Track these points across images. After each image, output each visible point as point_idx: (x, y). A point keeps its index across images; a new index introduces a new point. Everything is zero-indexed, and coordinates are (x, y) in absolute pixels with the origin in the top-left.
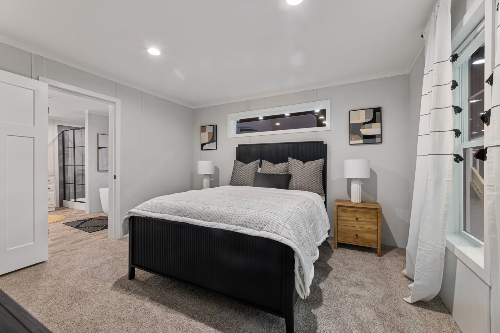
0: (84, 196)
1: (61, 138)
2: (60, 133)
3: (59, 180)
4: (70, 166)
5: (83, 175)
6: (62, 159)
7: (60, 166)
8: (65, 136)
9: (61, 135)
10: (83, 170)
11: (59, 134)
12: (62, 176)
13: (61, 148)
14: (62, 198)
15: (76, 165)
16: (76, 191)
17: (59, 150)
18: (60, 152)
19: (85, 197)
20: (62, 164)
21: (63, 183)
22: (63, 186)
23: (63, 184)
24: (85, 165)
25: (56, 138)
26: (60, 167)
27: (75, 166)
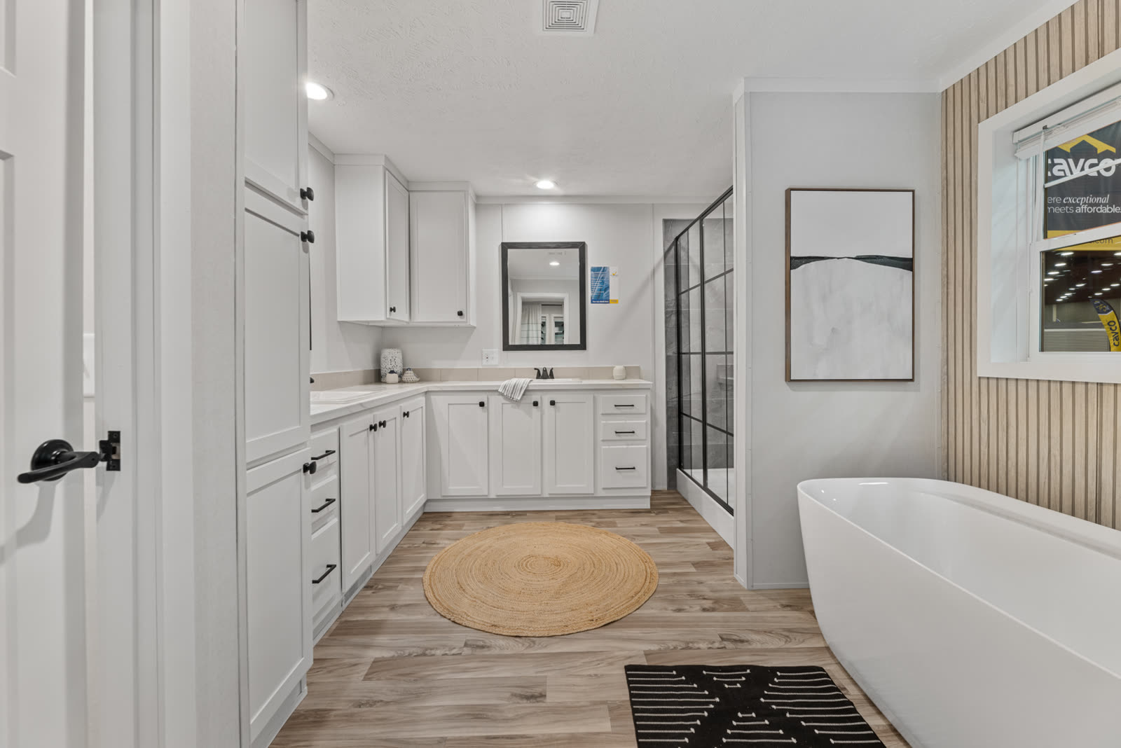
0: (728, 463)
1: (672, 262)
2: (669, 244)
3: (667, 402)
4: (692, 356)
5: (728, 387)
6: (674, 331)
7: (670, 353)
8: (683, 254)
9: (672, 252)
10: (729, 370)
11: (666, 249)
12: (675, 388)
13: (673, 296)
14: (675, 462)
15: (708, 350)
16: (709, 443)
17: (666, 301)
18: (669, 310)
19: (733, 467)
20: (674, 348)
21: (675, 413)
22: (675, 420)
23: (678, 414)
24: (732, 353)
25: (659, 264)
26: (668, 358)
27: (703, 353)
